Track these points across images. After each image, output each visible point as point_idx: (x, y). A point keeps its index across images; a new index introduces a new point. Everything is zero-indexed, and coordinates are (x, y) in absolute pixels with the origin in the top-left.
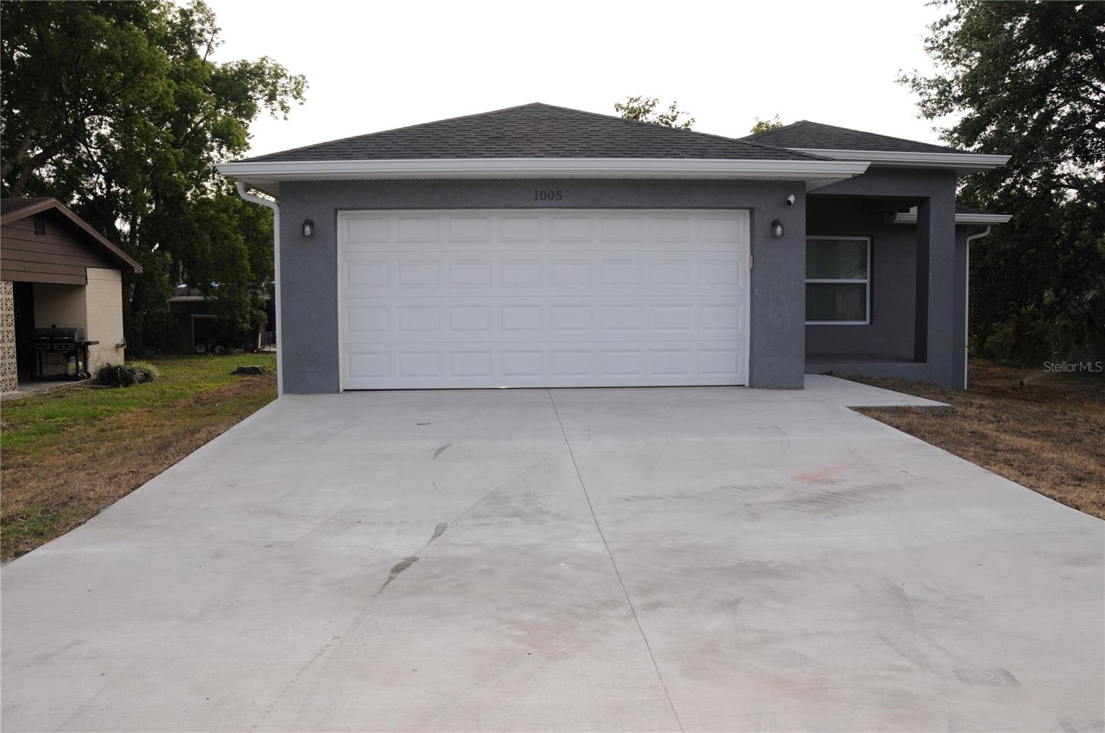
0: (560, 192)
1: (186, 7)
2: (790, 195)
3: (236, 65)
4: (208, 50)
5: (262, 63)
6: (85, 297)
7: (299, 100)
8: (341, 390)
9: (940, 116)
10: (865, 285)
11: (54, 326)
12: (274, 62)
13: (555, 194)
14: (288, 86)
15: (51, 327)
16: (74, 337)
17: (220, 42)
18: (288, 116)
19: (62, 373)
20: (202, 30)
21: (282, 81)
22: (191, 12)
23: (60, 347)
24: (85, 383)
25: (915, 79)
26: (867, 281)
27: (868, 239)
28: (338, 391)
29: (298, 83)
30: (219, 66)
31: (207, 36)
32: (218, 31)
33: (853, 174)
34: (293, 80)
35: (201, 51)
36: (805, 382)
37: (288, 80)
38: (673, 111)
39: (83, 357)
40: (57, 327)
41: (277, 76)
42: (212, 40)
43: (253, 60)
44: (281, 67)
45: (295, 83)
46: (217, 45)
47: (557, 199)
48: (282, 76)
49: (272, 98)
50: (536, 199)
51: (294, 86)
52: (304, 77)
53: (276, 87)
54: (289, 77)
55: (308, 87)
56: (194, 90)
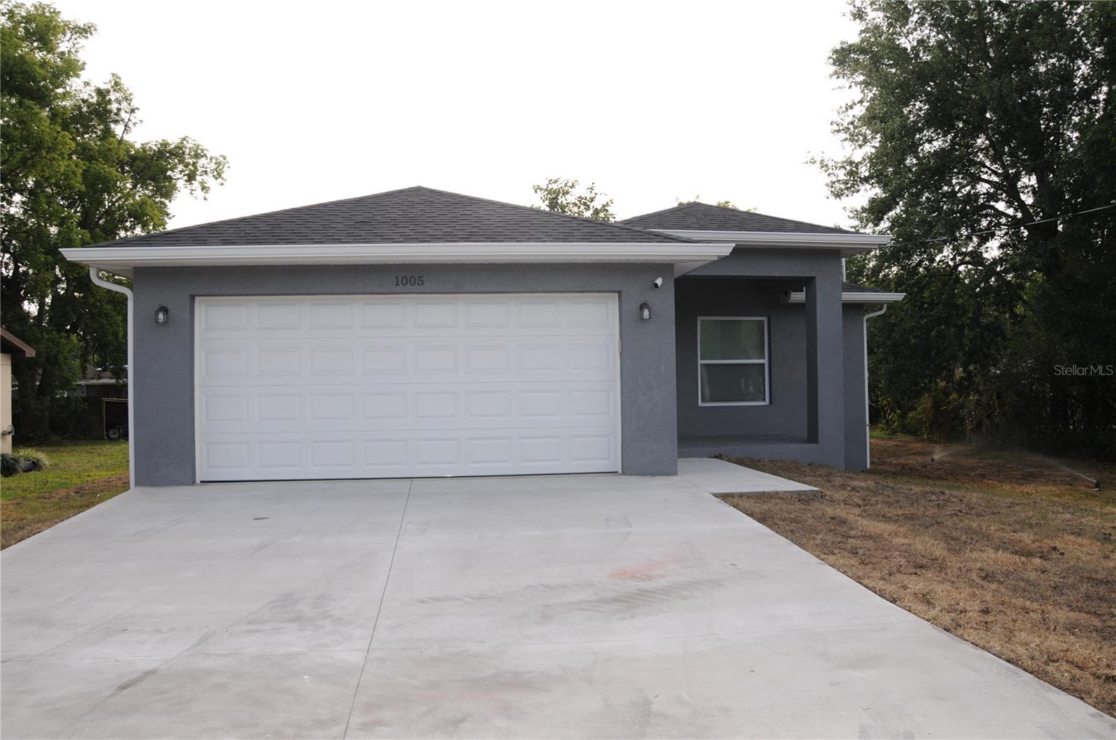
0: (422, 277)
1: (103, 87)
2: (657, 278)
3: (155, 145)
4: (125, 129)
5: (182, 143)
7: (220, 180)
8: (198, 481)
9: (847, 196)
10: (763, 365)
12: (195, 142)
13: (417, 279)
14: (208, 166)
17: (138, 122)
18: (207, 196)
20: (119, 110)
21: (202, 161)
22: (108, 92)
25: (822, 161)
26: (765, 361)
27: (765, 319)
28: (193, 482)
29: (218, 164)
30: (138, 146)
31: (124, 115)
32: (136, 111)
33: (719, 256)
34: (214, 161)
35: (118, 129)
36: (678, 467)
37: (209, 161)
38: (591, 192)
41: (197, 156)
42: (129, 120)
43: (173, 141)
44: (201, 147)
45: (216, 164)
46: (135, 124)
47: (418, 284)
48: (202, 157)
49: (191, 178)
50: (397, 284)
51: (215, 166)
52: (225, 158)
53: (196, 168)
54: (209, 158)
55: (229, 167)
56: (107, 170)
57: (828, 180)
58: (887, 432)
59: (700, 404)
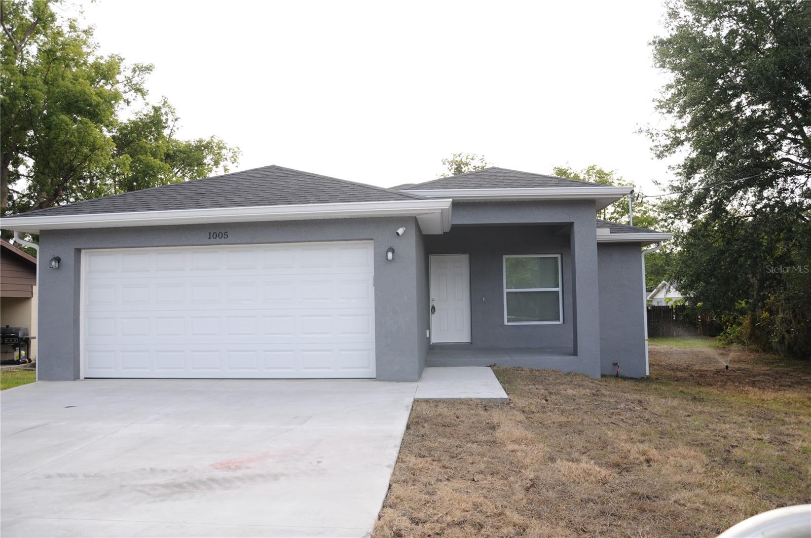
0: (227, 232)
1: (157, 105)
3: (194, 142)
4: (171, 132)
5: (212, 140)
6: (31, 306)
7: (235, 164)
8: (82, 377)
9: (666, 156)
10: (558, 292)
11: (7, 326)
12: (219, 139)
13: (223, 234)
14: (228, 155)
15: (5, 326)
16: (18, 334)
17: (181, 127)
19: (11, 359)
20: (167, 120)
21: (224, 151)
22: (160, 108)
23: (9, 341)
24: (26, 366)
25: (648, 130)
26: (559, 289)
27: (559, 256)
29: (234, 153)
30: (182, 143)
31: (170, 123)
32: (178, 120)
34: (231, 151)
35: (166, 132)
37: (228, 150)
39: (26, 348)
40: (10, 327)
41: (220, 148)
42: (174, 126)
43: (206, 139)
44: (223, 142)
46: (178, 128)
47: (224, 237)
48: (224, 148)
49: (216, 163)
50: (210, 238)
51: (232, 155)
52: (238, 148)
53: (220, 155)
54: (228, 149)
55: (242, 155)
56: (153, 161)
57: (652, 145)
58: (725, 342)
59: (506, 323)
